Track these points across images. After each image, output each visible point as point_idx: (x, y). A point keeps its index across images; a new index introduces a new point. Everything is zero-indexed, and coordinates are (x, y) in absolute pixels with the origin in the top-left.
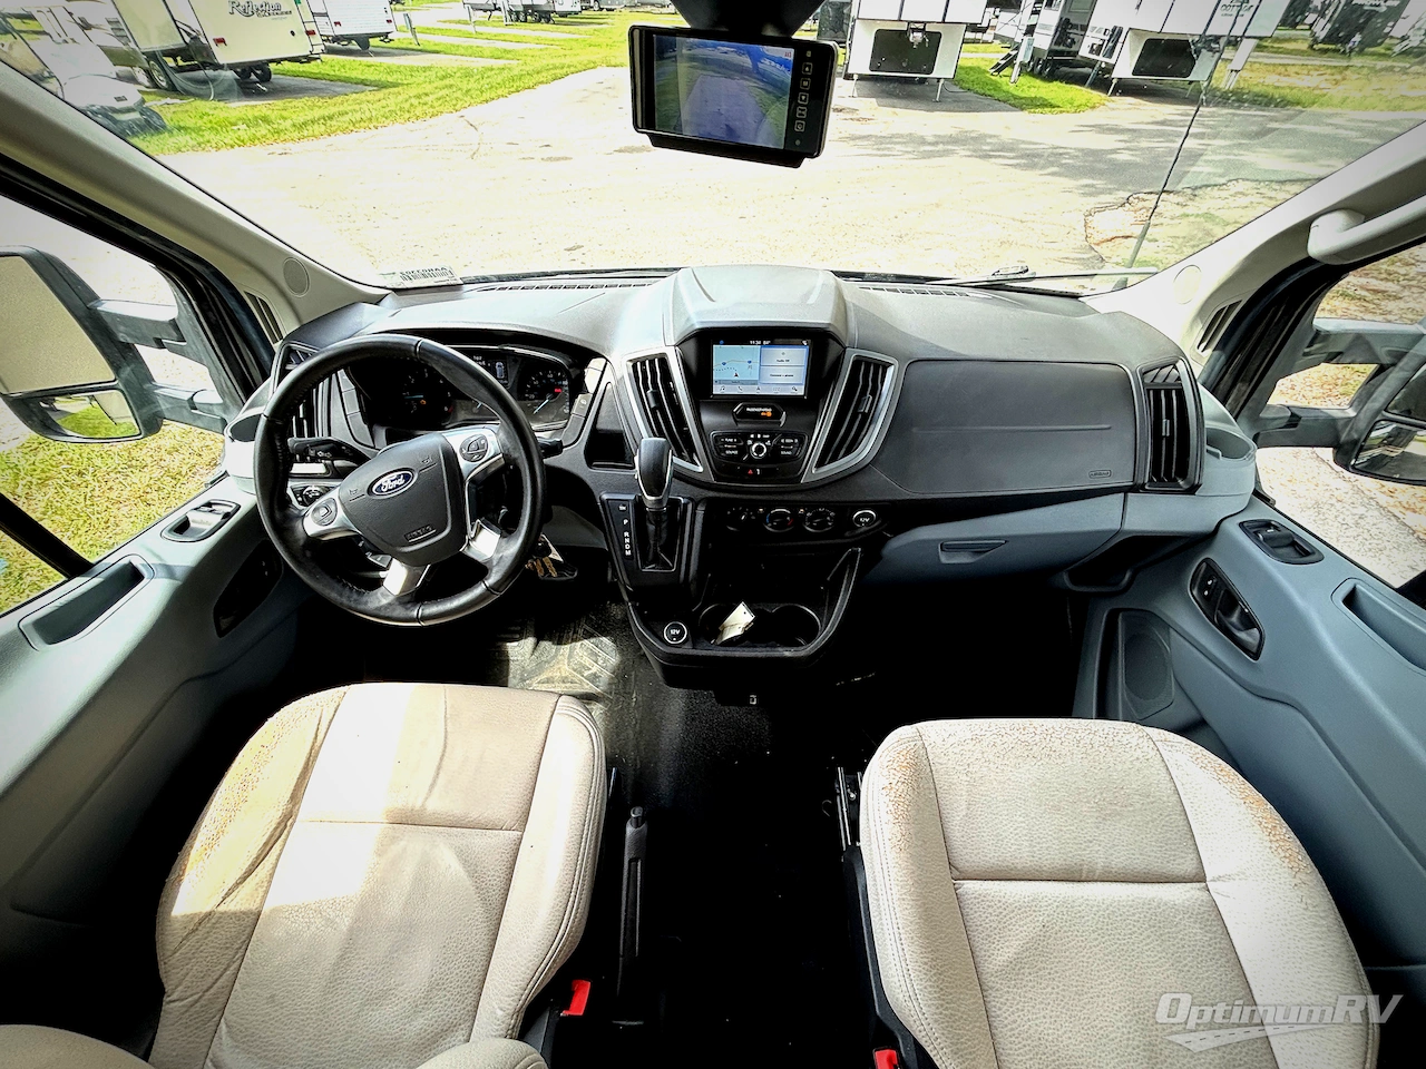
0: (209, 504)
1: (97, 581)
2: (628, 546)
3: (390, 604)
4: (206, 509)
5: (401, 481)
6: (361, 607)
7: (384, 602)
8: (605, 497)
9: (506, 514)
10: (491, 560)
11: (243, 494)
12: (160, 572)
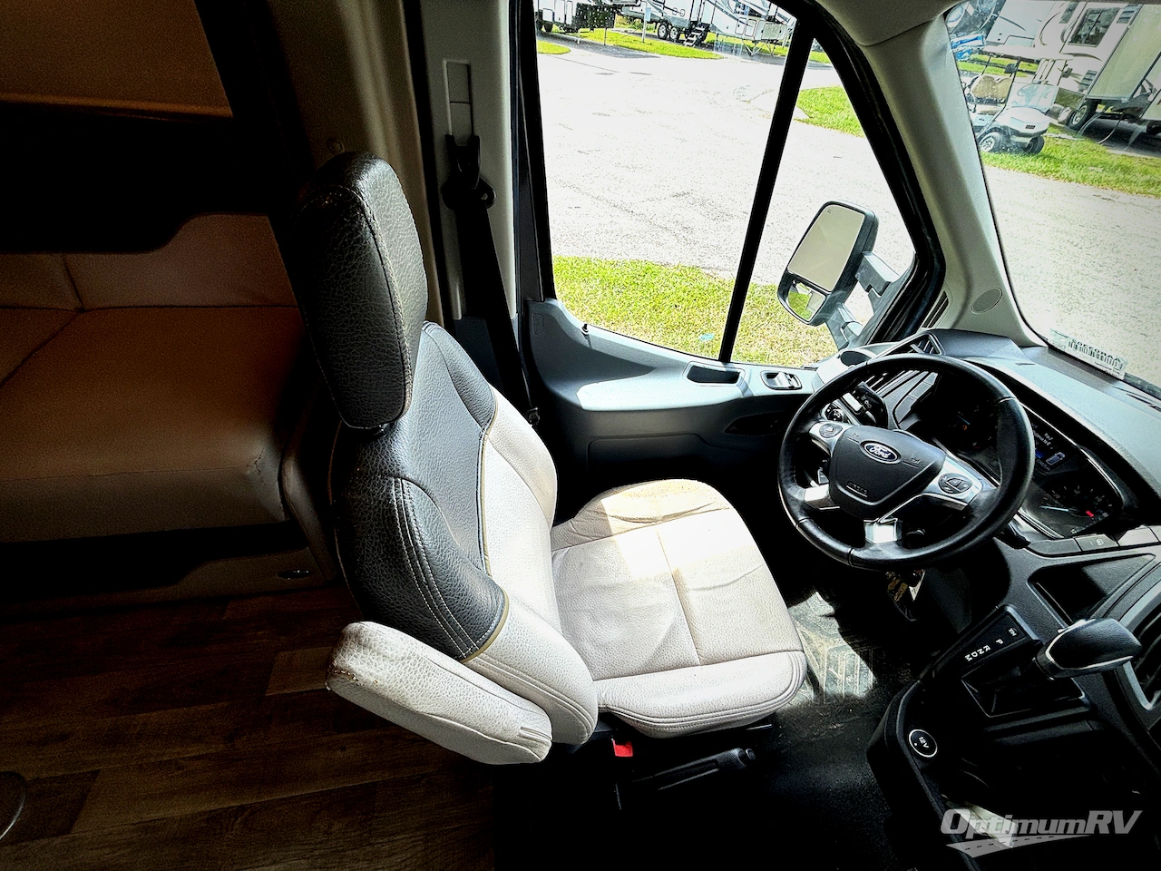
0: (792, 376)
1: (724, 369)
2: (974, 654)
3: (797, 500)
4: (789, 377)
5: (886, 456)
6: (784, 486)
7: (796, 496)
8: (1010, 609)
9: (919, 535)
10: (872, 544)
11: (810, 385)
12: (743, 387)
